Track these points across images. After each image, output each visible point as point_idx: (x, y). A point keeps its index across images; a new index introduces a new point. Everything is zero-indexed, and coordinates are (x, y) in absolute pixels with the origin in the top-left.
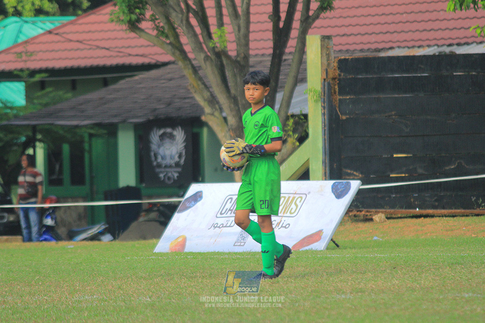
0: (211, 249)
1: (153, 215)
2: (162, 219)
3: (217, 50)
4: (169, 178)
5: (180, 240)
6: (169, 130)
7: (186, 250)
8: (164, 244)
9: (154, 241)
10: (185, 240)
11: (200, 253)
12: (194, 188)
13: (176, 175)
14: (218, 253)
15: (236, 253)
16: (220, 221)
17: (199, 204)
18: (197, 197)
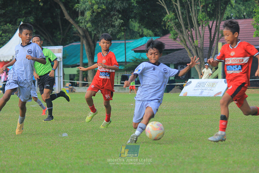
0: (193, 96)
1: (178, 87)
2: (180, 88)
3: (195, 46)
4: (182, 78)
5: (186, 93)
6: (182, 66)
7: (187, 96)
8: (182, 94)
9: (179, 93)
10: (187, 93)
11: (191, 97)
12: (189, 80)
13: (184, 77)
14: (195, 97)
15: (200, 97)
16: (196, 89)
17: (191, 84)
18: (190, 82)
